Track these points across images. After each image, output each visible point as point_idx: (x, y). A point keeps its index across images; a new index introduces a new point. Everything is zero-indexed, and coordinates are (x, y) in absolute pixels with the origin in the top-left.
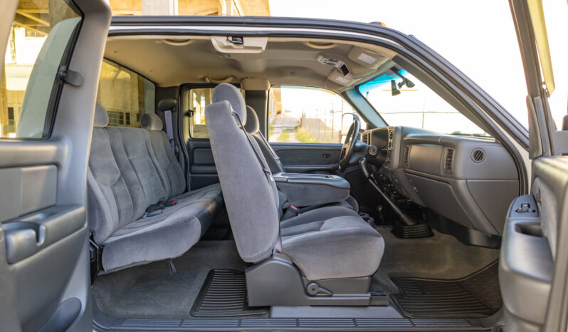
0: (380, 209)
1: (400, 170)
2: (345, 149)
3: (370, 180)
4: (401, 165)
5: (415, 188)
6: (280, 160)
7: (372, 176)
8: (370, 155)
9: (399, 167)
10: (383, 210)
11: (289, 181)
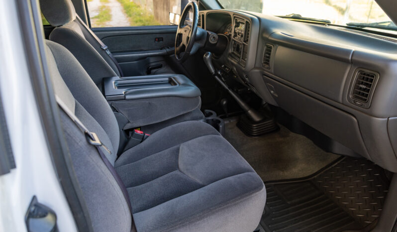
0: (225, 103)
1: (257, 71)
2: (180, 35)
3: (216, 77)
4: (257, 65)
5: (272, 92)
6: (109, 49)
7: (219, 73)
8: (211, 44)
9: (255, 68)
10: (227, 104)
11: (128, 97)
